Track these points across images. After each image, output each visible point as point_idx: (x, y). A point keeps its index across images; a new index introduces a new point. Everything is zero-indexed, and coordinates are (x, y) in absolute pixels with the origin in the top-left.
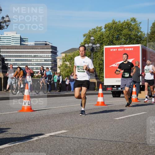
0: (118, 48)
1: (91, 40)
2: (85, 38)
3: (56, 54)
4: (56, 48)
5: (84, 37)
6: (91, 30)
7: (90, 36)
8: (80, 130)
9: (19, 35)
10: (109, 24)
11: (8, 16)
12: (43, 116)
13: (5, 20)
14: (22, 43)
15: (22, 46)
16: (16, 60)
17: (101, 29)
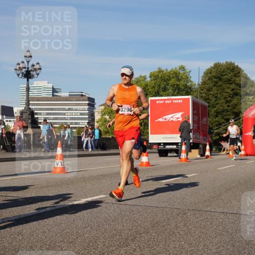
0: (165, 100)
3: (94, 107)
4: (94, 99)
9: (51, 85)
10: (154, 72)
11: (39, 64)
12: (78, 179)
13: (35, 67)
14: (55, 94)
15: (54, 97)
16: (48, 114)
17: (145, 78)
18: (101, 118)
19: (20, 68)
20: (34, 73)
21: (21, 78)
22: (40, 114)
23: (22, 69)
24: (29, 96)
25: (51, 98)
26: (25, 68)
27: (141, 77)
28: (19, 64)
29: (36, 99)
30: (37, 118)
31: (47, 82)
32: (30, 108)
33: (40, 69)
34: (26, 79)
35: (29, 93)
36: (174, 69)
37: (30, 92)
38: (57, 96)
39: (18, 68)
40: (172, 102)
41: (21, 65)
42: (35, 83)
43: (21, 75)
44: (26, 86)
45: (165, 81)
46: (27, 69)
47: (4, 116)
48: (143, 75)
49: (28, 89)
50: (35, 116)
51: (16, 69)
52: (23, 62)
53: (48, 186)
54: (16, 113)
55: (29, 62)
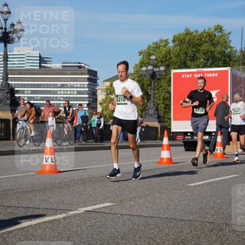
1: (152, 59)
2: (142, 56)
5: (140, 55)
6: (151, 44)
7: (150, 55)
8: (132, 203)
10: (180, 35)
11: (20, 22)
14: (42, 65)
15: (42, 69)
16: (33, 92)
17: (167, 42)
18: (107, 98)
22: (23, 92)
25: (37, 70)
26: (2, 28)
27: (161, 41)
29: (17, 72)
31: (31, 48)
33: (23, 30)
36: (207, 29)
38: (46, 67)
40: (204, 75)
45: (194, 47)
49: (6, 58)
50: (16, 95)
53: (33, 191)
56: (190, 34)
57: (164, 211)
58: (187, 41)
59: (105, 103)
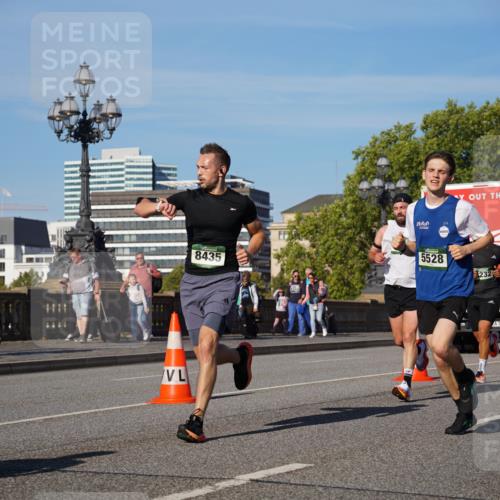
0: (467, 192)
1: (380, 166)
2: (360, 159)
3: (268, 216)
4: (267, 195)
5: (356, 158)
6: (378, 135)
7: (377, 156)
8: (347, 463)
9: (150, 158)
10: (436, 115)
11: (114, 100)
12: (227, 417)
13: (104, 111)
14: (158, 182)
15: (158, 192)
16: (141, 238)
17: (410, 130)
18: (290, 245)
19: (61, 112)
20: (102, 126)
21: (67, 140)
22: (121, 239)
23: (68, 118)
24: (88, 189)
25: (149, 193)
26: (78, 113)
27: (398, 128)
28: (61, 103)
29: (109, 199)
30: (113, 250)
31: (137, 150)
32: (93, 224)
33: (119, 115)
34: (80, 143)
35: (88, 183)
36: (493, 102)
37: (91, 180)
38: (166, 187)
39: (56, 113)
40: (488, 196)
41: (66, 107)
42: (105, 154)
43: (66, 132)
44: (80, 162)
45: (467, 138)
46: (81, 117)
47: (23, 248)
48: (404, 123)
49: (86, 171)
50: (107, 245)
51: (51, 118)
52: (72, 98)
53: (145, 439)
54: (54, 237)
55: (87, 95)
56: (458, 112)
57: (413, 478)
58: (452, 127)
59: (287, 255)
